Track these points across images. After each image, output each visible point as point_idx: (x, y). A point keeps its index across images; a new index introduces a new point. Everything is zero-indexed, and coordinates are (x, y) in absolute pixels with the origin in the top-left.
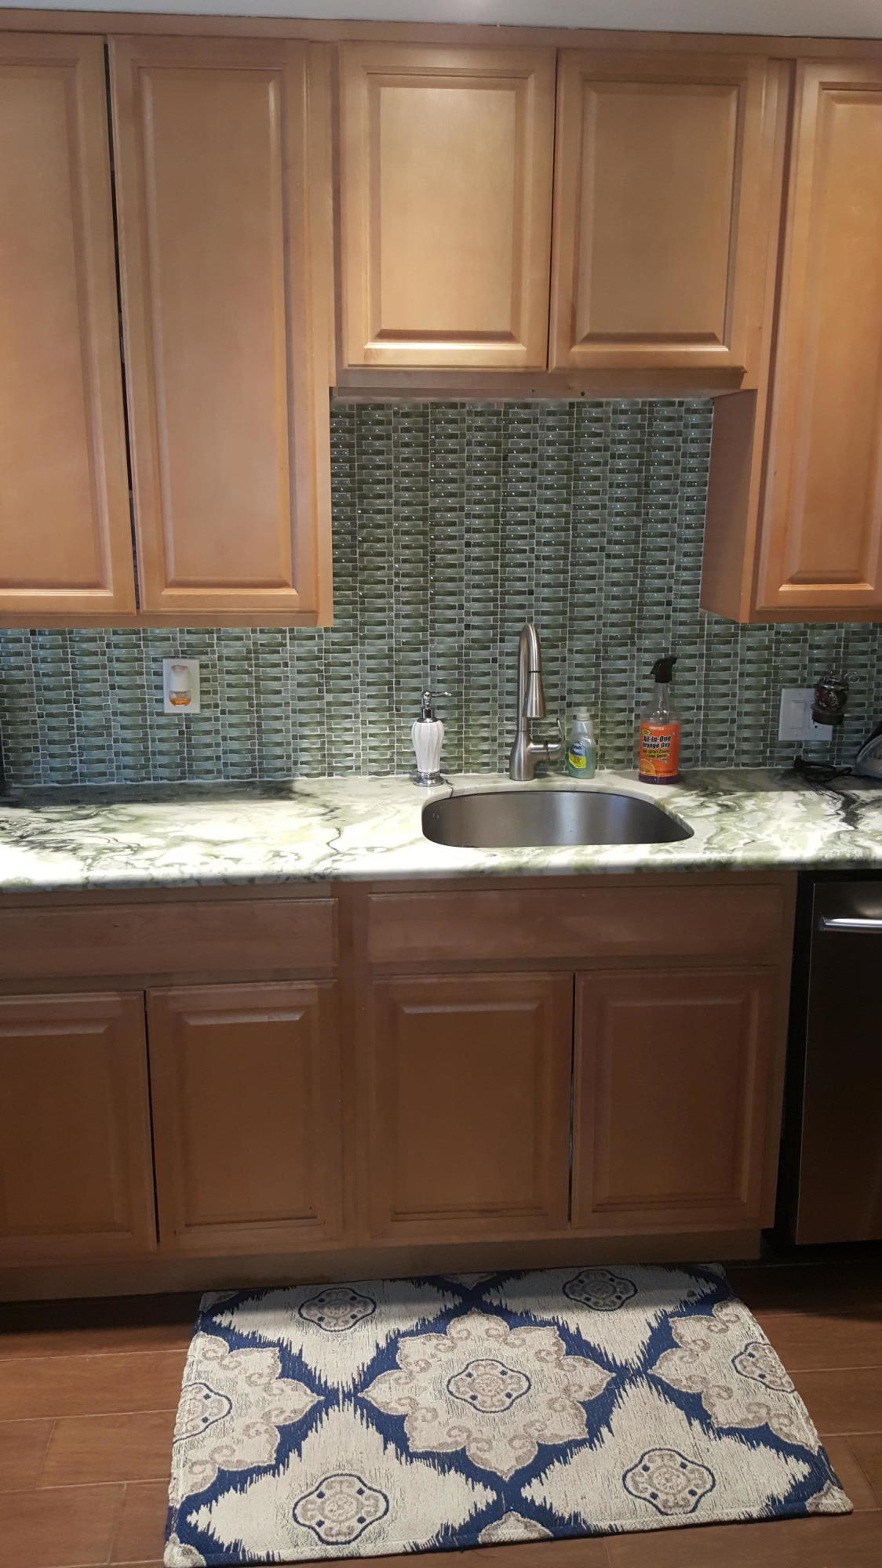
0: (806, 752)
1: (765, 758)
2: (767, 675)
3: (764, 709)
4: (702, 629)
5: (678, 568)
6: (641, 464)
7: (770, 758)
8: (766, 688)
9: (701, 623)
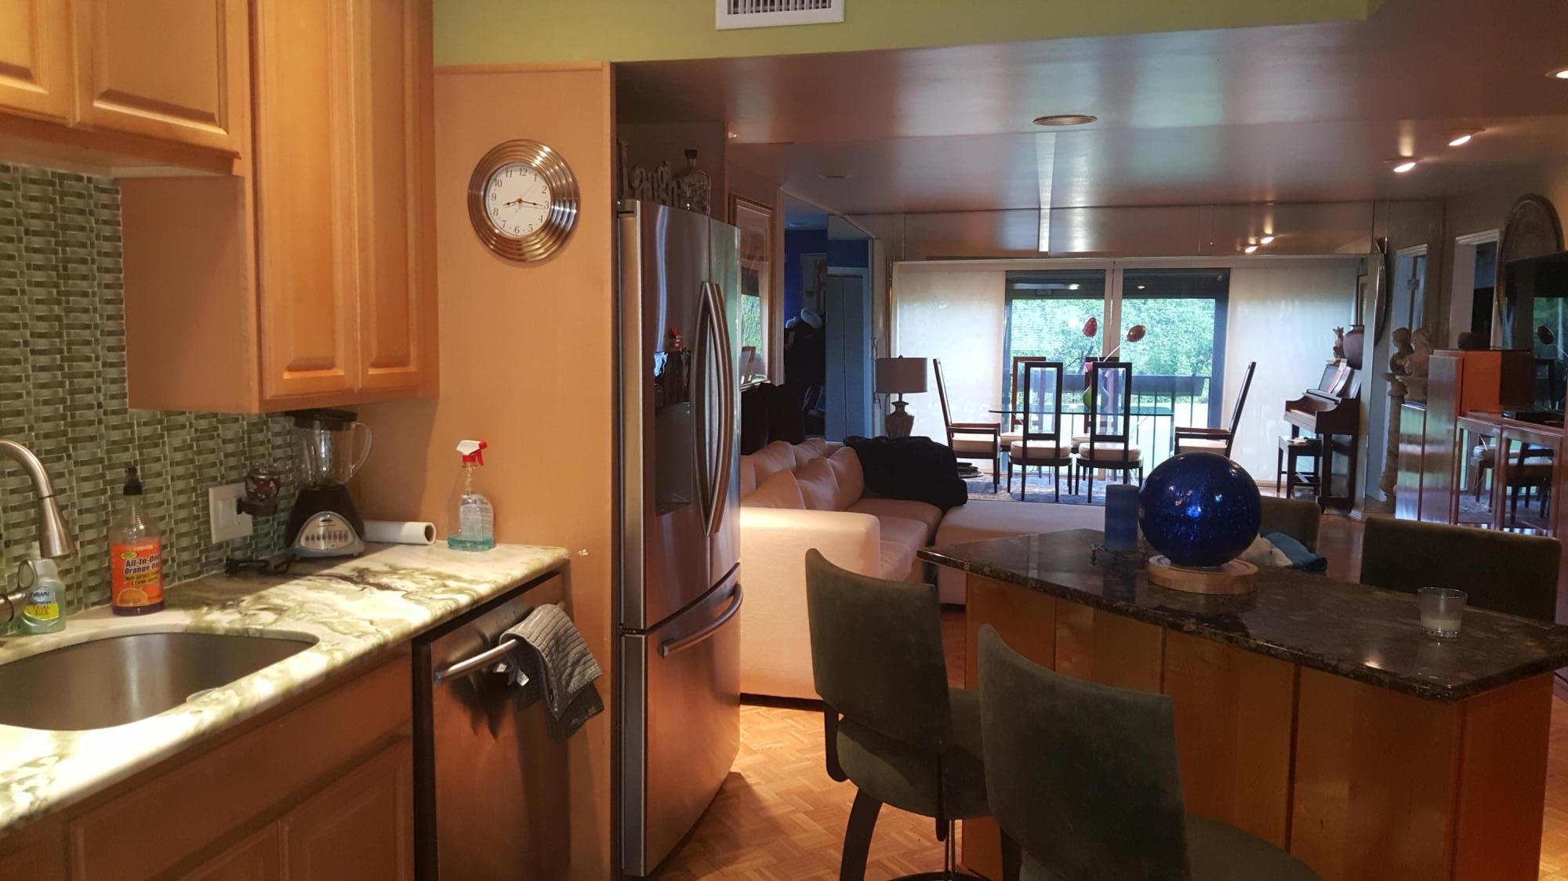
0: (233, 550)
1: (203, 566)
2: (193, 475)
3: (195, 513)
4: (133, 433)
5: (104, 364)
6: (57, 243)
7: (206, 564)
8: (194, 489)
9: (131, 426)
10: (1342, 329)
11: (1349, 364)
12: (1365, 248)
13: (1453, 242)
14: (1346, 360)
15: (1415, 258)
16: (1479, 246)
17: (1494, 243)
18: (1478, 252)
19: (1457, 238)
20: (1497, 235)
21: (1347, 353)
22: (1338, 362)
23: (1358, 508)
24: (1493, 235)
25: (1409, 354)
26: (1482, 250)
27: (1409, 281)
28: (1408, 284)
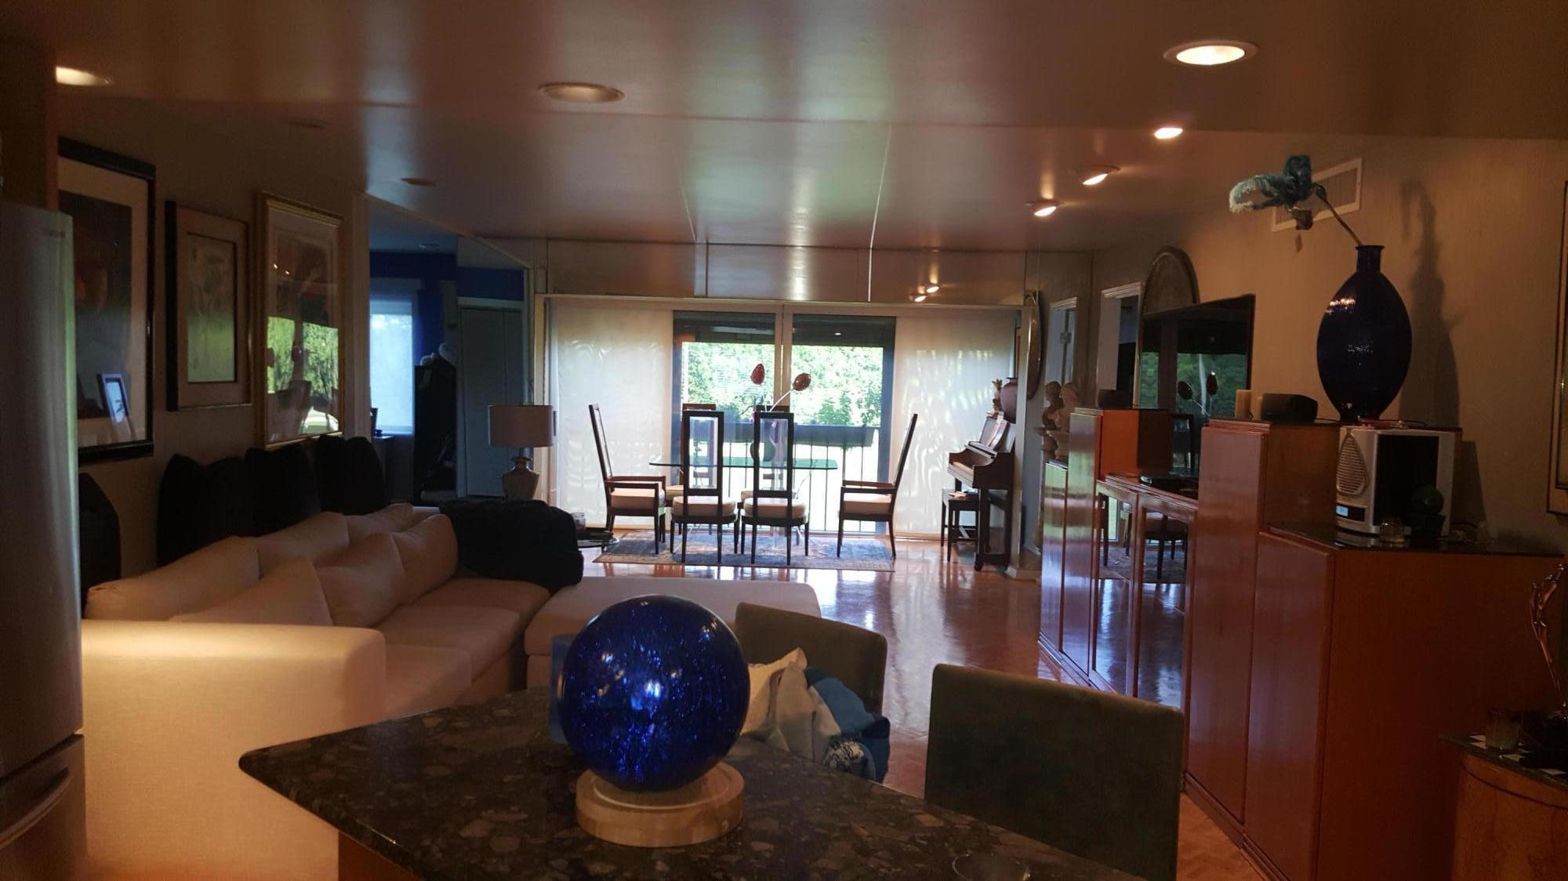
10: (1001, 381)
11: (1006, 417)
12: (1017, 300)
13: (1099, 295)
14: (1003, 413)
15: (1068, 311)
16: (1123, 300)
17: (1137, 296)
18: (1122, 307)
19: (1103, 292)
20: (1139, 288)
21: (1004, 408)
22: (996, 414)
23: (1013, 565)
24: (1134, 289)
25: (1059, 409)
26: (1127, 304)
27: (1062, 334)
28: (1061, 338)
